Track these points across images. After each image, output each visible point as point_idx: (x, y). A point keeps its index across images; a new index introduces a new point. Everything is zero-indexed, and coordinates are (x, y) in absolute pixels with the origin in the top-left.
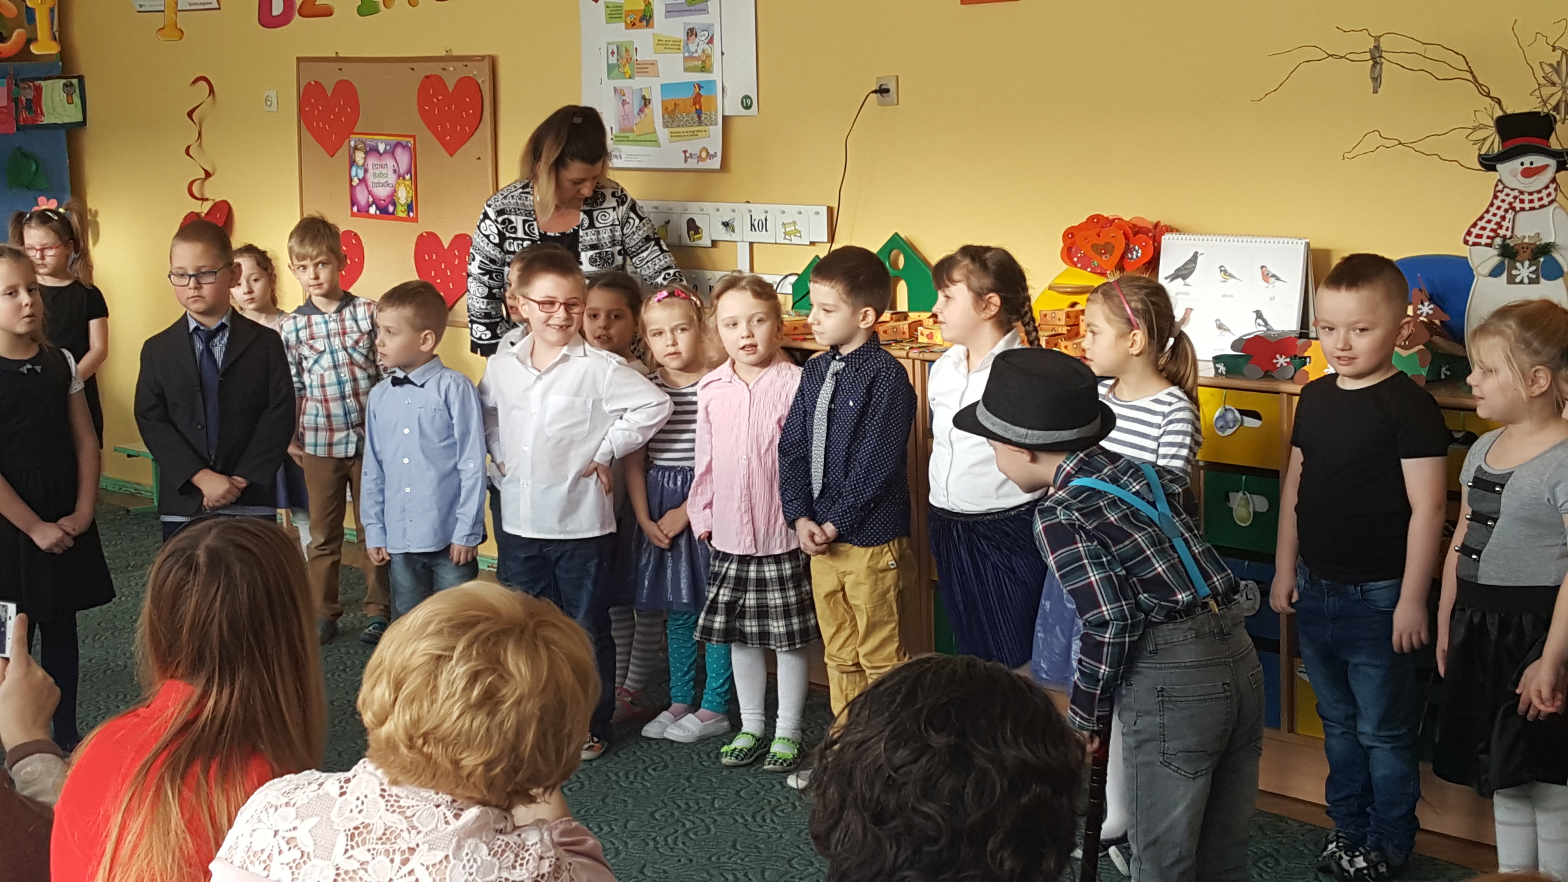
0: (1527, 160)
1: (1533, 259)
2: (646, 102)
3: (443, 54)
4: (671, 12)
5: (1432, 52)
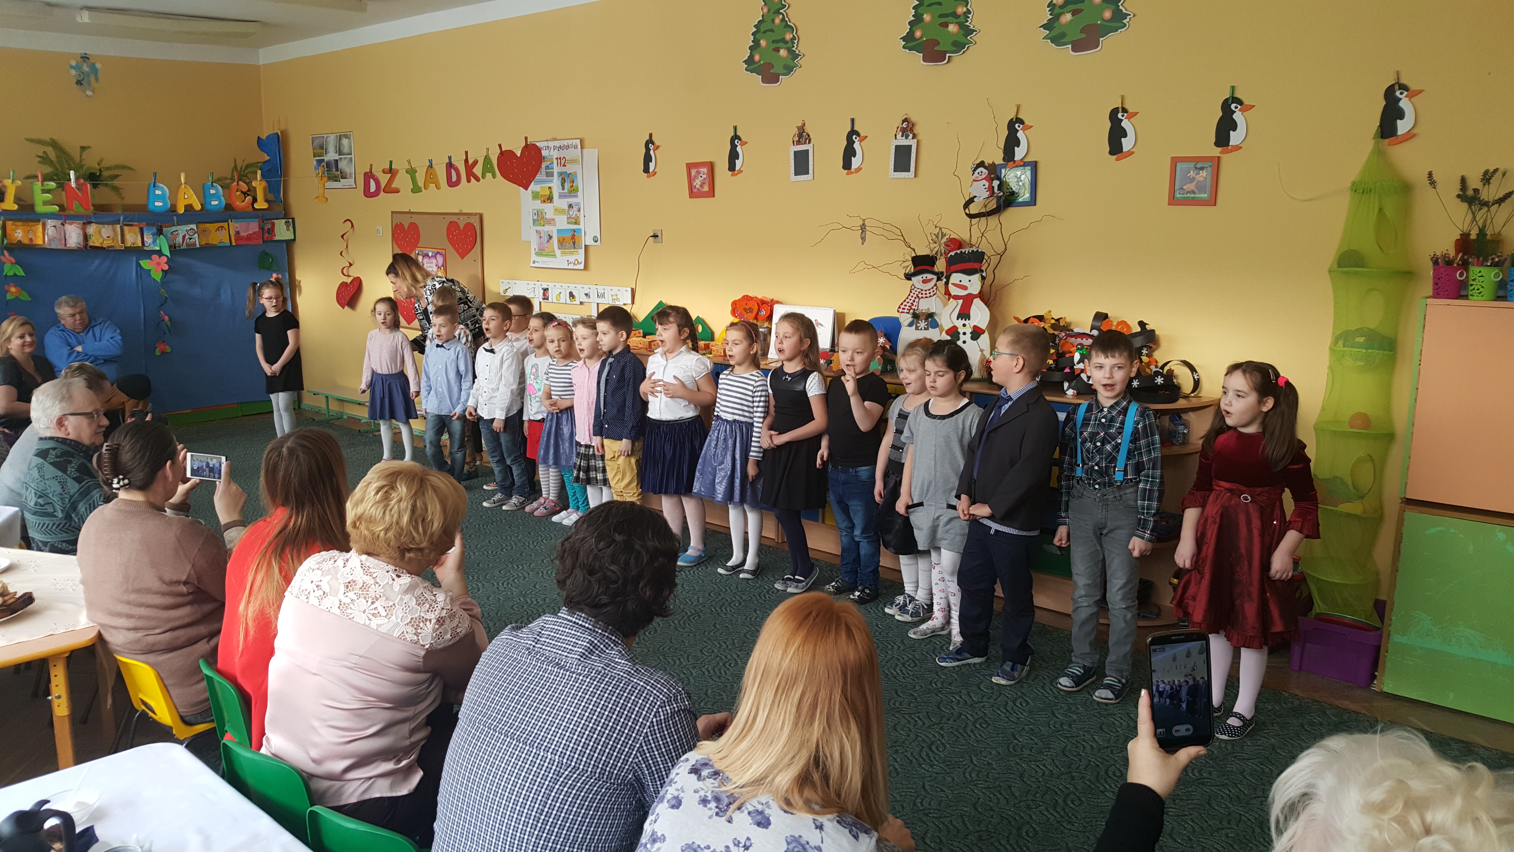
0: (924, 276)
1: (926, 319)
2: (550, 237)
3: (458, 211)
4: (561, 196)
5: (886, 227)
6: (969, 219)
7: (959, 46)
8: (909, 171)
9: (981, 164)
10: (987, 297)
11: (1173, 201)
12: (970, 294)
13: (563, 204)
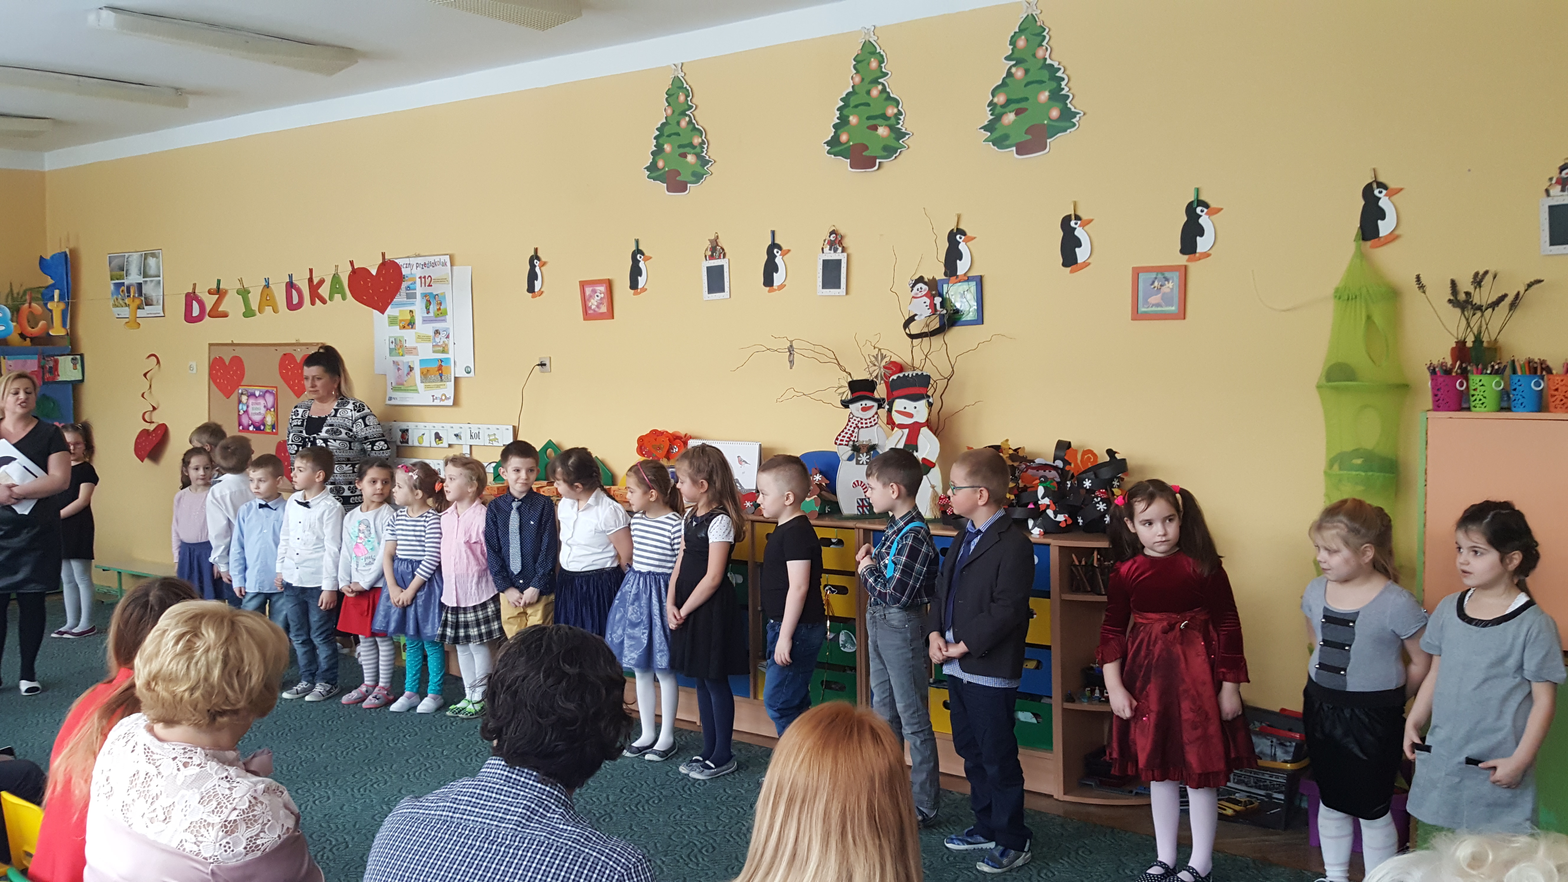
2: (411, 369)
3: (294, 341)
4: (425, 321)
5: (817, 349)
6: (910, 340)
7: (890, 151)
8: (839, 287)
9: (920, 280)
10: (937, 426)
11: (1137, 315)
12: (916, 423)
13: (428, 330)
